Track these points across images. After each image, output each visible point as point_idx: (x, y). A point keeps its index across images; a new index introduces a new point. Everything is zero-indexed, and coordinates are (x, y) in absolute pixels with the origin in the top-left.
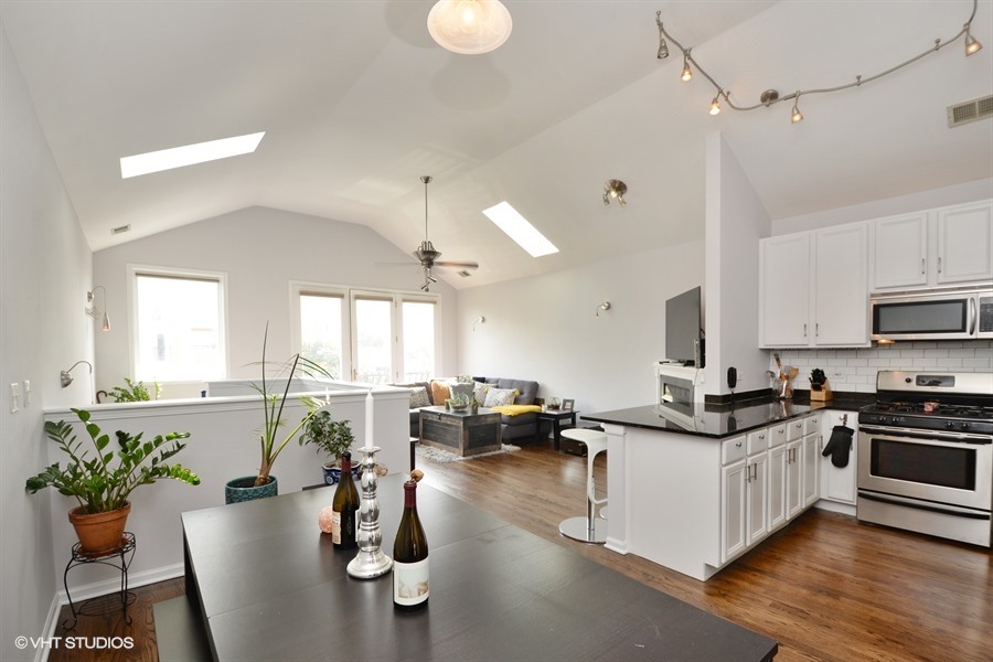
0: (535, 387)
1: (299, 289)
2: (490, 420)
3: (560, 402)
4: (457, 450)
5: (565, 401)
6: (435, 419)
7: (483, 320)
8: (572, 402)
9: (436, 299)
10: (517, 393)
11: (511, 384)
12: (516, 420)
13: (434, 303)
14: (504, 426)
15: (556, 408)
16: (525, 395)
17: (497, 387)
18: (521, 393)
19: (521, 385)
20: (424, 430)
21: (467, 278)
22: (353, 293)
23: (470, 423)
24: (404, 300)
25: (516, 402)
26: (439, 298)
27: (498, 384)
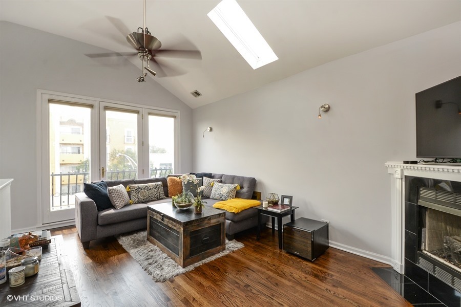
0: (253, 182)
1: (47, 97)
2: (213, 221)
3: (278, 198)
4: (177, 259)
5: (283, 197)
6: (159, 218)
7: (211, 130)
8: (291, 198)
9: (176, 114)
10: (238, 188)
11: (233, 179)
12: (239, 217)
13: (175, 117)
14: (228, 222)
15: (275, 204)
16: (245, 190)
17: (221, 182)
18: (242, 187)
19: (240, 180)
20: (151, 227)
21: (199, 97)
22: (103, 105)
23: (191, 229)
24: (150, 114)
25: (238, 195)
26: (178, 114)
27: (222, 180)
